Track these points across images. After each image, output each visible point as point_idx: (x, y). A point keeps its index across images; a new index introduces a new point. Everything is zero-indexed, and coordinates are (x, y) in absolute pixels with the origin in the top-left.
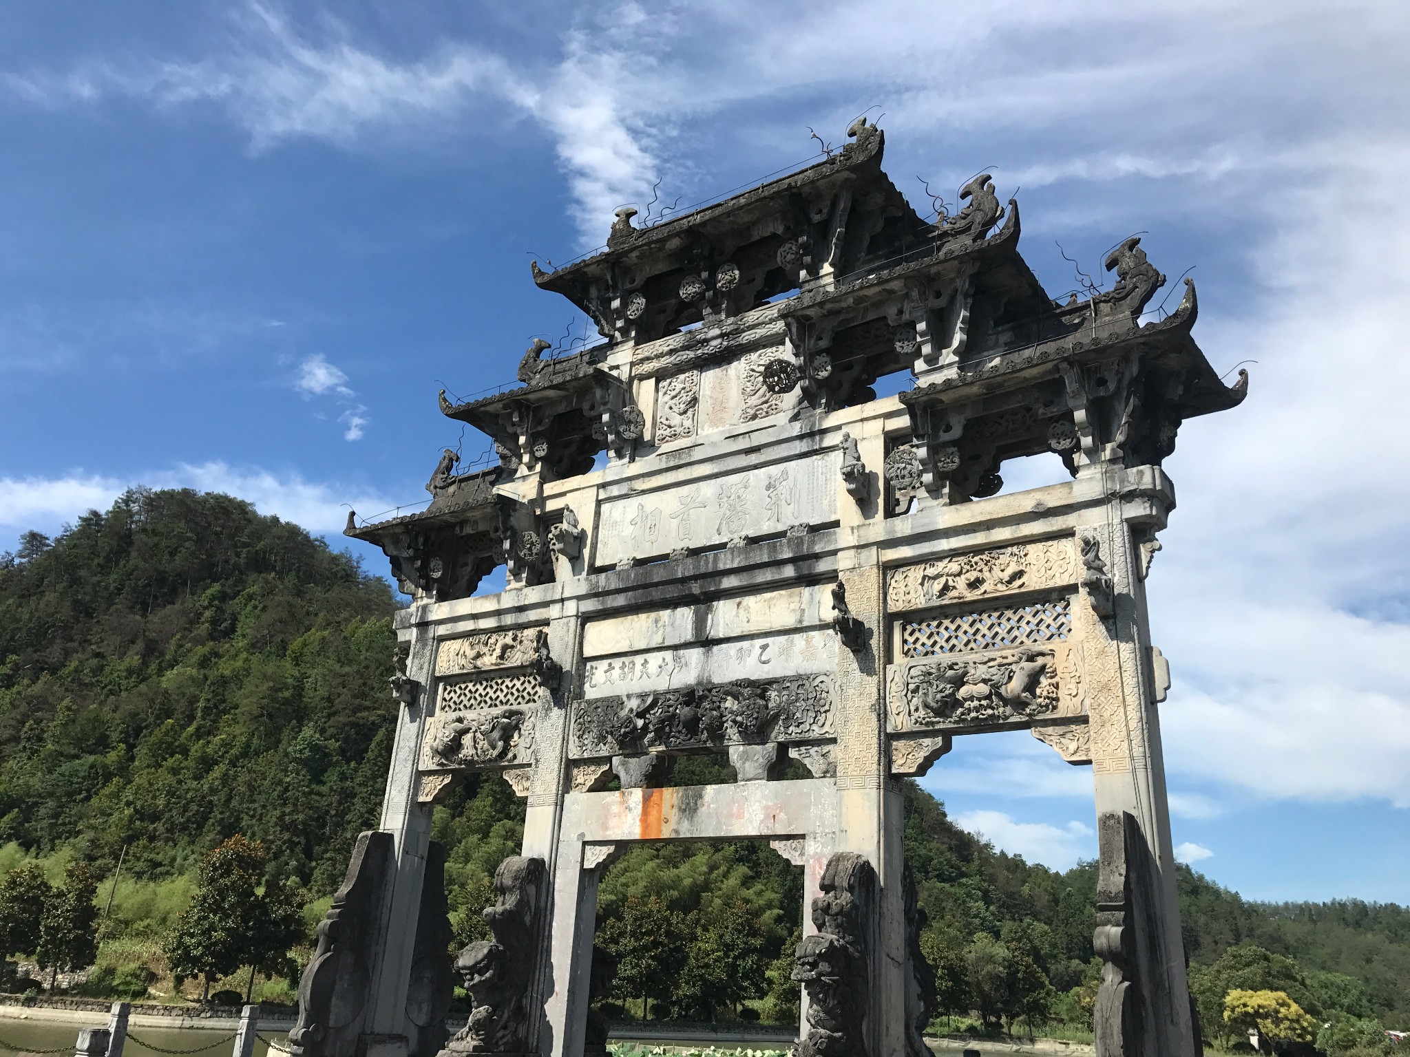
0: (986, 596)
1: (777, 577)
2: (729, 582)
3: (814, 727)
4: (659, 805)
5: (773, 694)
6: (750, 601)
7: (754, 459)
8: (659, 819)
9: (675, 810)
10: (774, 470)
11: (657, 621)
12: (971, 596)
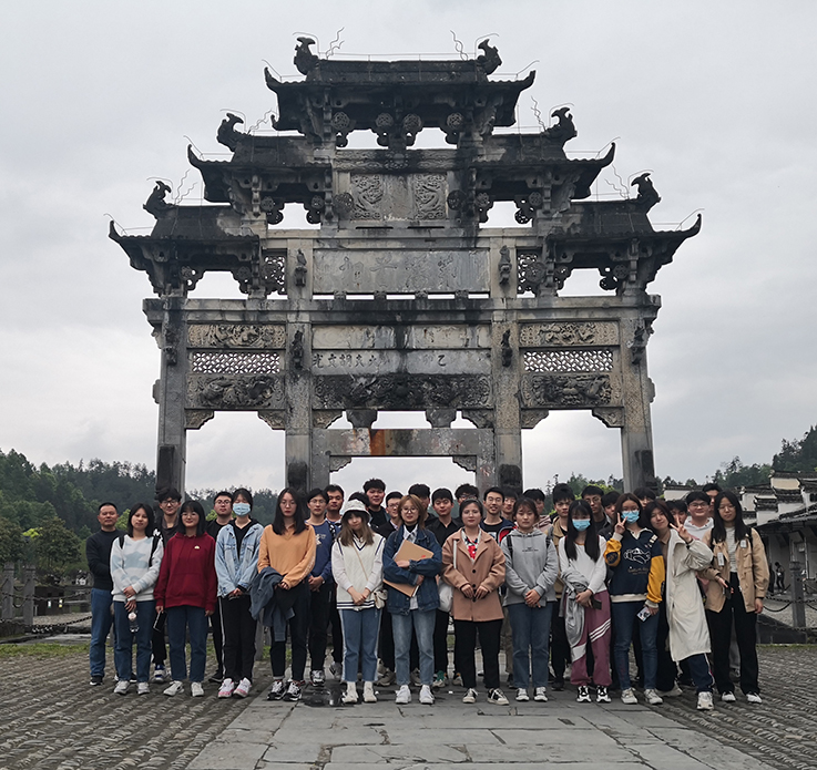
1: (454, 319)
3: (481, 402)
4: (382, 439)
5: (454, 383)
6: (434, 330)
7: (429, 245)
8: (382, 445)
9: (393, 441)
10: (444, 254)
11: (368, 333)
12: (566, 344)
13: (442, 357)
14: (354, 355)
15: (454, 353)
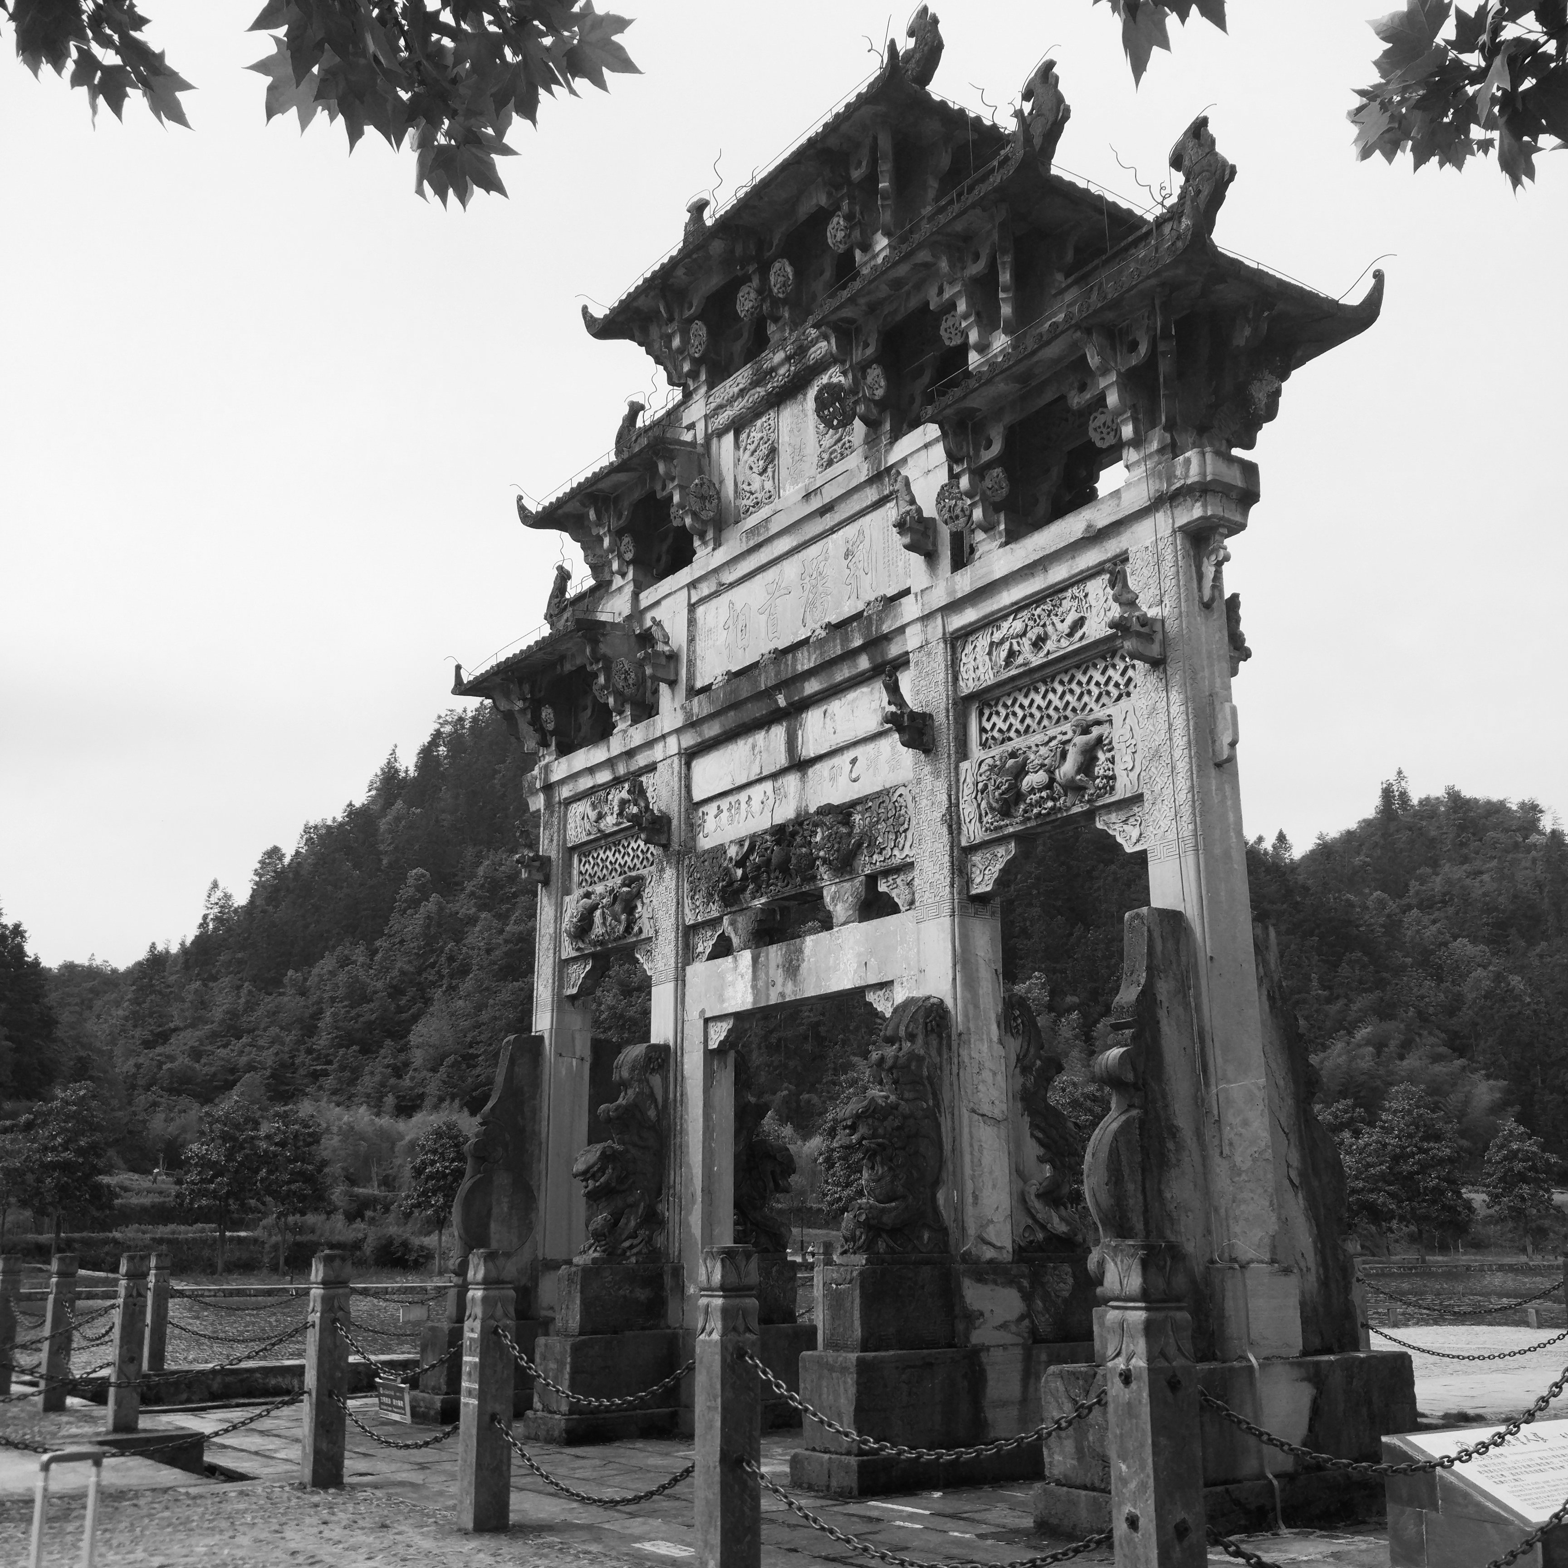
0: (1050, 657)
1: (854, 672)
2: (812, 687)
3: (896, 852)
4: (767, 966)
5: (857, 817)
6: (836, 706)
7: (829, 520)
8: (767, 983)
9: (780, 971)
10: (849, 531)
11: (754, 747)
12: (1037, 660)
13: (854, 761)
14: (743, 796)
15: (870, 747)
